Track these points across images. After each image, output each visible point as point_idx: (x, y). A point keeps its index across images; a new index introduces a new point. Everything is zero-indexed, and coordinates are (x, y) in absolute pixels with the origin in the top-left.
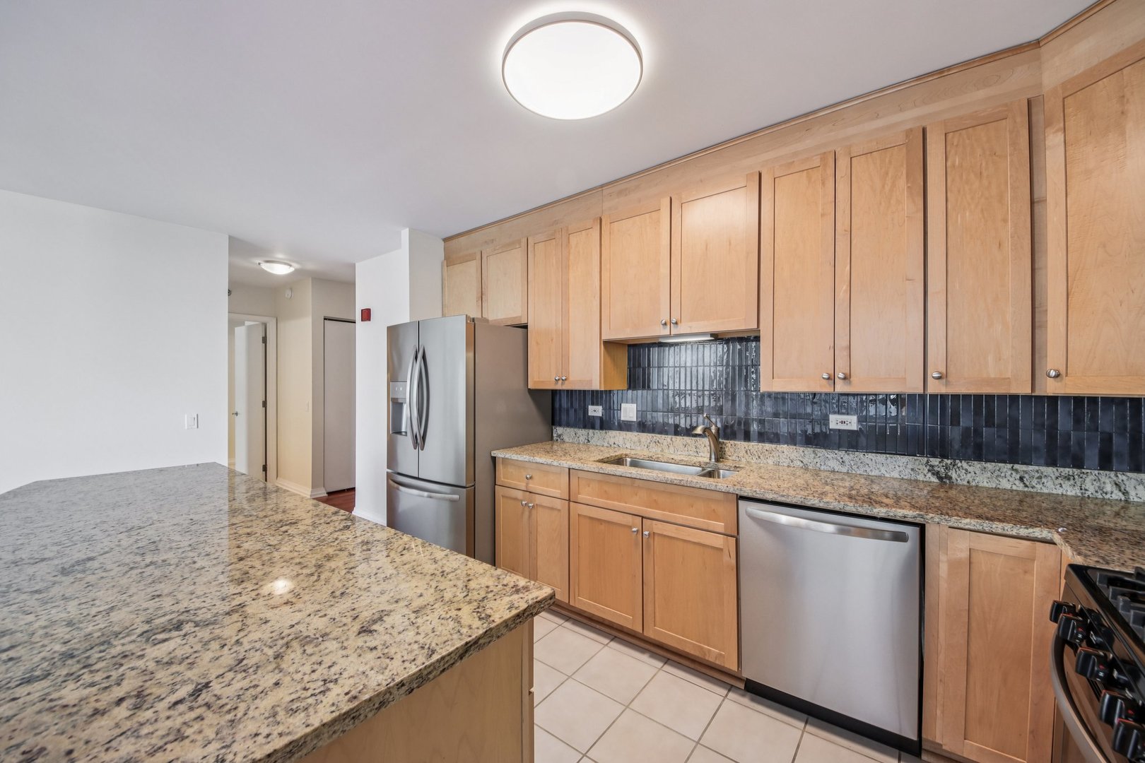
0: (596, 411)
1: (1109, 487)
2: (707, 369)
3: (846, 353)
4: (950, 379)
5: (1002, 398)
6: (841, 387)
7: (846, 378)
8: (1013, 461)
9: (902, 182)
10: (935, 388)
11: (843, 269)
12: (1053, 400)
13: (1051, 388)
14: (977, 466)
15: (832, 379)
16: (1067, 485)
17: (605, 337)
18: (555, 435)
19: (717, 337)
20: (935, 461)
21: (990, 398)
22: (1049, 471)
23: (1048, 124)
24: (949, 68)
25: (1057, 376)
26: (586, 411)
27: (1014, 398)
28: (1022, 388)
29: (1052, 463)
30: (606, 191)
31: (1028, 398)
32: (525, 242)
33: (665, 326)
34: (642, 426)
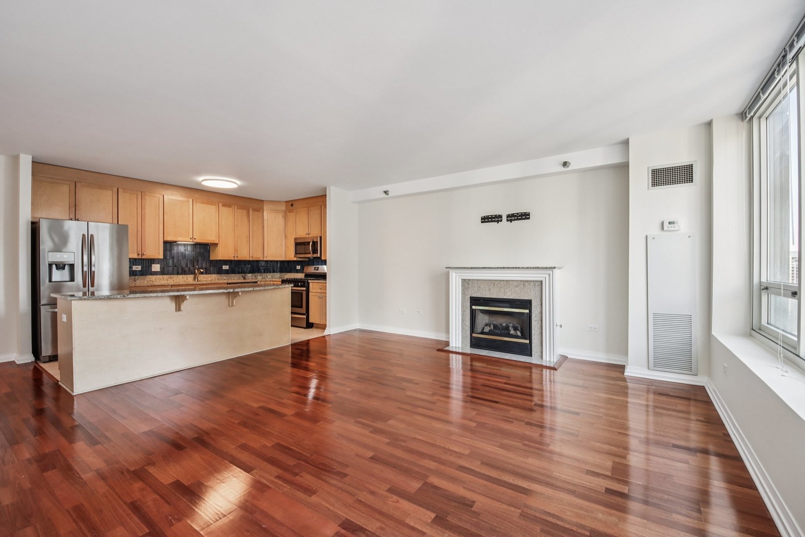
0: (137, 268)
2: (189, 253)
3: (237, 251)
4: (253, 257)
6: (228, 258)
7: (237, 257)
9: (246, 217)
10: (250, 259)
11: (236, 233)
13: (265, 259)
15: (234, 257)
17: (167, 240)
20: (243, 274)
25: (266, 257)
26: (131, 267)
28: (262, 259)
32: (115, 189)
33: (191, 238)
34: (162, 272)
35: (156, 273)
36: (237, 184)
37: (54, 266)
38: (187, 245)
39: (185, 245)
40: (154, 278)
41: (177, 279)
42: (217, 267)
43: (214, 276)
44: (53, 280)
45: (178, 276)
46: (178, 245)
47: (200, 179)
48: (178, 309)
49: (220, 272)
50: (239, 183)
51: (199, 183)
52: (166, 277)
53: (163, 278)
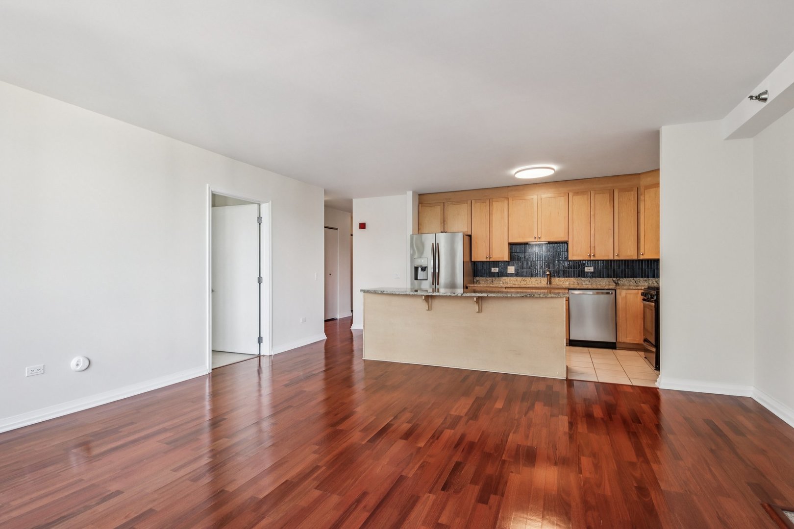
0: (495, 270)
1: (654, 282)
2: (544, 253)
3: (594, 248)
4: (620, 255)
5: (631, 260)
6: (592, 258)
7: (594, 256)
8: (633, 277)
9: (608, 203)
10: (616, 258)
11: (593, 225)
12: (642, 260)
13: (641, 257)
14: (625, 279)
15: (590, 256)
16: (645, 282)
17: (510, 241)
18: (475, 281)
19: (549, 243)
20: (614, 279)
21: (628, 260)
22: (641, 279)
23: (641, 195)
24: (620, 175)
25: (643, 254)
26: (490, 270)
27: (633, 260)
28: (635, 258)
29: (642, 277)
30: (509, 188)
31: (636, 260)
32: (469, 202)
33: (535, 238)
34: (517, 274)
35: (511, 275)
36: (553, 169)
37: (420, 269)
38: (542, 244)
39: (539, 245)
40: (508, 280)
41: (531, 282)
42: (577, 269)
43: (573, 280)
44: (419, 279)
45: (531, 278)
46: (532, 245)
47: (513, 172)
48: (430, 309)
49: (582, 274)
50: (556, 167)
51: (513, 178)
52: (519, 279)
53: (517, 280)
